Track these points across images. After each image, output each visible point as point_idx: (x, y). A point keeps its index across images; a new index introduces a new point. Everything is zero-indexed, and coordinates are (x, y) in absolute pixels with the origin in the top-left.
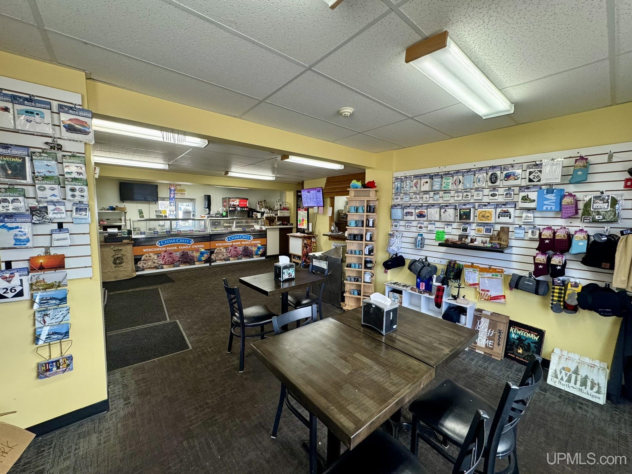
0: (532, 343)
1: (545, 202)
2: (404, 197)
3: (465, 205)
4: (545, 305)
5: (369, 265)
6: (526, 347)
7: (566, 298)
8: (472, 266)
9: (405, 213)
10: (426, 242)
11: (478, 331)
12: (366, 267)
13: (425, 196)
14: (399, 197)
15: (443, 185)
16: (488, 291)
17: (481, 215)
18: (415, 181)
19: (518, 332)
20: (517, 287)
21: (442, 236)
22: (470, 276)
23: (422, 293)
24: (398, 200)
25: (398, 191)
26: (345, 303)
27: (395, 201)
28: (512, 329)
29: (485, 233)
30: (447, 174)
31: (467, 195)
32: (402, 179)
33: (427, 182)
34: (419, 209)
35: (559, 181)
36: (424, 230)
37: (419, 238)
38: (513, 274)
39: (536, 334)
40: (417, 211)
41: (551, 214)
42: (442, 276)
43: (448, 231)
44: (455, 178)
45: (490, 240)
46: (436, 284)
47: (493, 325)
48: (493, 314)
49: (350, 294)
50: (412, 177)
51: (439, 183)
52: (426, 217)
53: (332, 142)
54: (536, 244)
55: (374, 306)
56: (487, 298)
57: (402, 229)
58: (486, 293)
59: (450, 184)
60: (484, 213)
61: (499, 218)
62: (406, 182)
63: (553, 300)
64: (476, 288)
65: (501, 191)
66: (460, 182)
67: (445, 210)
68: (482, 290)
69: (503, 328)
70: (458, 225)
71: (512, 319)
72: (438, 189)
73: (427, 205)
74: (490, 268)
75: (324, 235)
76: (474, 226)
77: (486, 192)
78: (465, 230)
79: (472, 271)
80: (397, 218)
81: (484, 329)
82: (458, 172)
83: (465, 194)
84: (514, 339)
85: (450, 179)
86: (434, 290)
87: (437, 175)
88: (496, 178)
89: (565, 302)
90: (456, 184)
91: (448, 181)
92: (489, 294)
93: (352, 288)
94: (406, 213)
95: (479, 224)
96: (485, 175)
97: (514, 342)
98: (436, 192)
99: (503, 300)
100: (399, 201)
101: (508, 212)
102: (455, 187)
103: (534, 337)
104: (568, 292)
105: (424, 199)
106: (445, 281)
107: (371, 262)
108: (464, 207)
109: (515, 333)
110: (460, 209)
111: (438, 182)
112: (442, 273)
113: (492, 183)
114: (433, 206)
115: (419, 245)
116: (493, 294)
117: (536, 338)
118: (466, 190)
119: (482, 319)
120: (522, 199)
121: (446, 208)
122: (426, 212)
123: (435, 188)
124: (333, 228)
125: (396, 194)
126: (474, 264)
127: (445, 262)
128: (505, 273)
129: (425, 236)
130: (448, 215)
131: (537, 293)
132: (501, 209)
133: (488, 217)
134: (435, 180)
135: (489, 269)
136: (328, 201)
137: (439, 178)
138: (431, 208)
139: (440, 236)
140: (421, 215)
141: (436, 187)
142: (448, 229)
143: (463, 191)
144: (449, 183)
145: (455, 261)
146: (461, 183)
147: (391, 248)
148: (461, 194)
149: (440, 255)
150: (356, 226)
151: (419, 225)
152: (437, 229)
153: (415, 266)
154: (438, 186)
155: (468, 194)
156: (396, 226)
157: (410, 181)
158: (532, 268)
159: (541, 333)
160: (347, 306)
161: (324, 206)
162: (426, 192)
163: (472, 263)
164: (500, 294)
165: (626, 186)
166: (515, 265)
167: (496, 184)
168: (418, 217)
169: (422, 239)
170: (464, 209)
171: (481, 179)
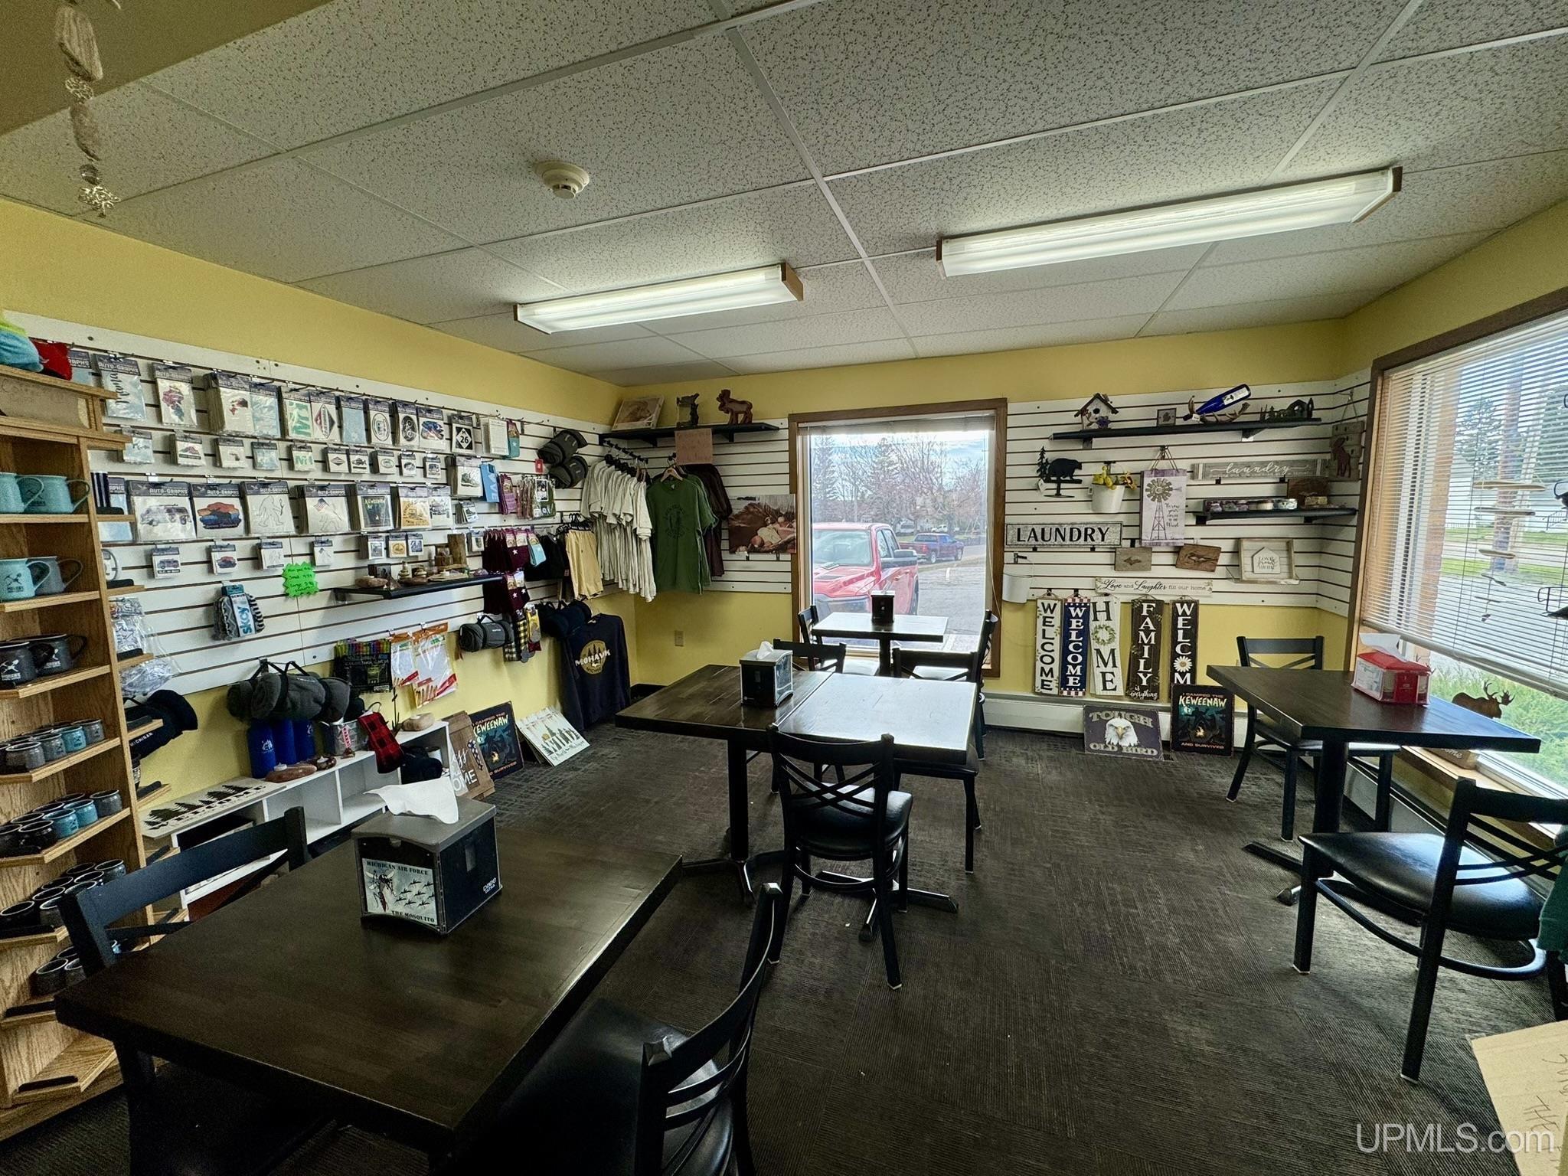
0: (506, 729)
6: (499, 744)
7: (530, 634)
8: (400, 636)
9: (142, 513)
10: (264, 608)
13: (227, 451)
16: (429, 680)
18: (164, 385)
20: (468, 649)
21: (308, 579)
28: (475, 730)
29: (411, 554)
31: (360, 462)
33: (244, 404)
34: (203, 495)
37: (240, 601)
38: (460, 628)
39: (504, 713)
40: (203, 503)
43: (325, 563)
44: (317, 406)
52: (242, 525)
56: (433, 696)
58: (431, 684)
61: (431, 517)
62: (115, 380)
64: (411, 686)
66: (332, 422)
67: (320, 502)
68: (421, 683)
69: (470, 735)
70: (345, 541)
71: (473, 710)
73: (239, 481)
74: (426, 629)
82: (321, 392)
83: (354, 458)
88: (413, 428)
89: (529, 642)
92: (433, 684)
94: (149, 511)
99: (454, 688)
103: (502, 721)
104: (530, 625)
108: (371, 492)
110: (364, 499)
113: (406, 438)
114: (265, 485)
115: (247, 625)
116: (438, 682)
117: (506, 721)
120: (463, 480)
121: (321, 493)
122: (239, 507)
126: (400, 631)
127: (327, 654)
128: (448, 630)
129: (251, 589)
130: (331, 515)
131: (507, 641)
133: (421, 515)
135: (425, 633)
138: (258, 493)
139: (300, 581)
140: (219, 519)
141: (267, 423)
142: (324, 556)
145: (354, 640)
146: (335, 426)
148: (344, 458)
149: (309, 638)
151: (219, 556)
152: (287, 562)
158: (481, 604)
159: (506, 709)
164: (448, 673)
165: (537, 470)
166: (459, 609)
167: (412, 443)
168: (209, 524)
169: (249, 601)
170: (372, 498)
171: (381, 425)
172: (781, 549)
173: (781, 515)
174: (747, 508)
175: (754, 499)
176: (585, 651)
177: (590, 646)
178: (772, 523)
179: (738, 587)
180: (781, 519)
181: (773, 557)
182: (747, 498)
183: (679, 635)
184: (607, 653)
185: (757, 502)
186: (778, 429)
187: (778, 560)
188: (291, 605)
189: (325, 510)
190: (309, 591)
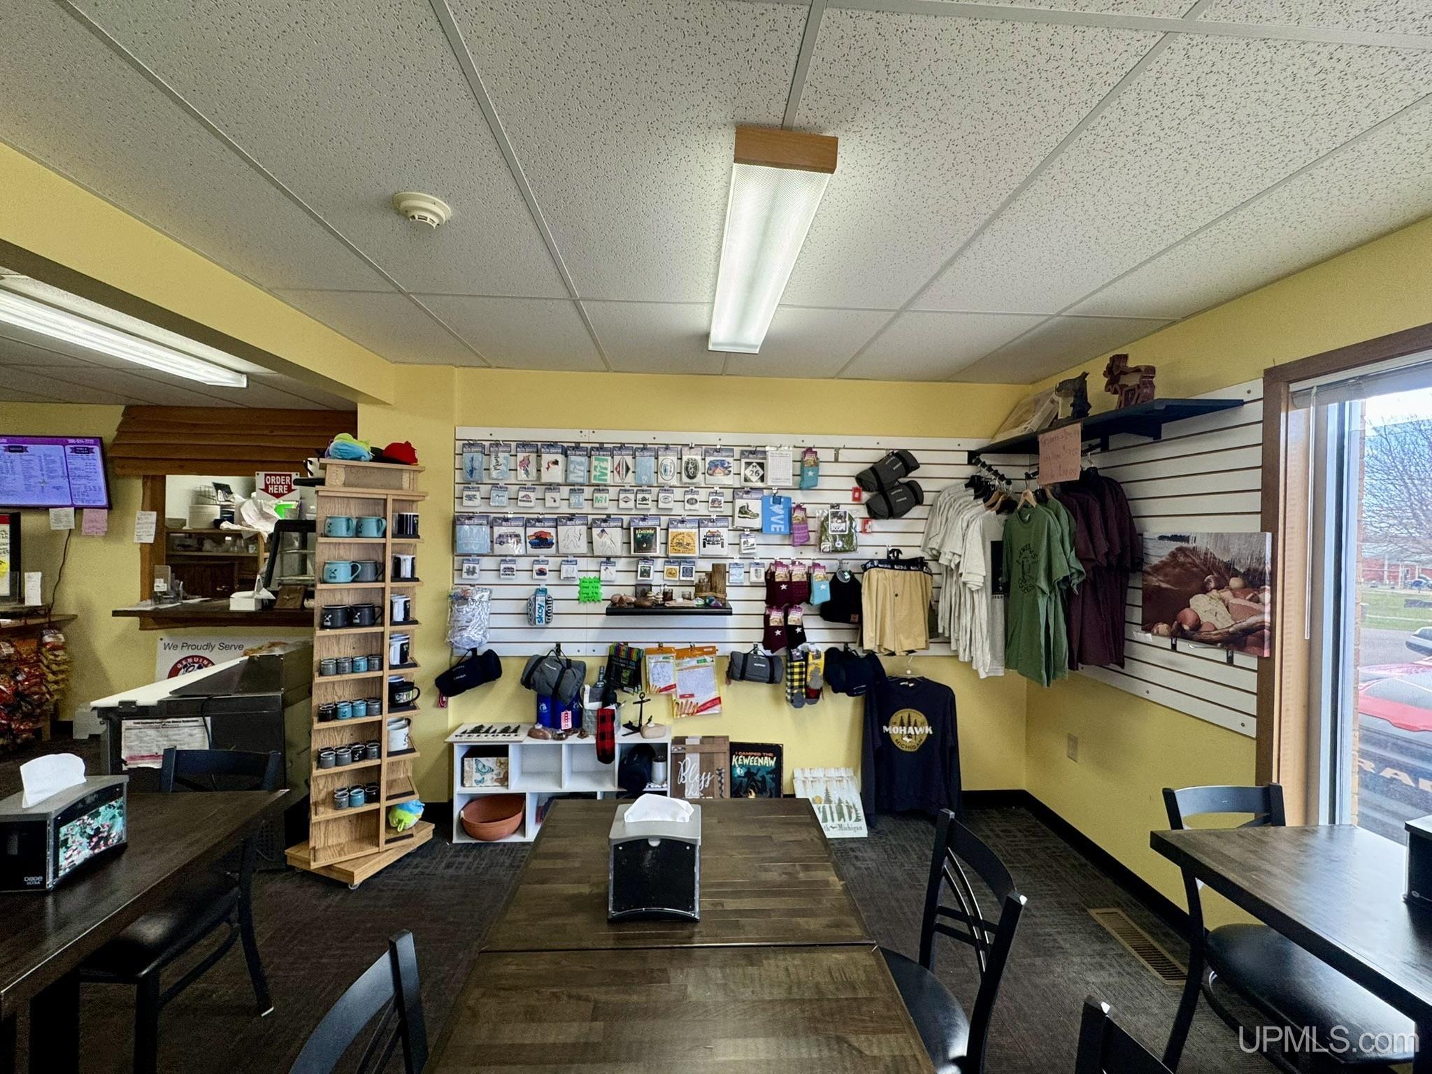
0: (768, 773)
1: (773, 519)
2: (494, 494)
3: (644, 520)
4: (777, 699)
5: (404, 698)
6: (759, 784)
7: (809, 679)
8: (661, 649)
9: (496, 536)
10: (556, 607)
11: (683, 785)
12: (395, 706)
13: (549, 495)
14: (477, 493)
15: (593, 473)
16: (692, 695)
17: (675, 541)
18: (521, 456)
19: (746, 761)
20: (743, 677)
21: (595, 590)
22: (658, 671)
23: (562, 739)
24: (477, 502)
25: (471, 477)
26: (312, 844)
27: (466, 502)
28: (734, 760)
29: (682, 578)
30: (601, 447)
31: (644, 499)
32: (483, 447)
33: (556, 463)
34: (534, 526)
35: (790, 484)
36: (550, 578)
37: (541, 599)
38: (733, 654)
39: (771, 754)
40: (531, 531)
41: (776, 539)
42: (601, 684)
43: (608, 579)
44: (617, 458)
45: (696, 591)
46: (590, 705)
47: (707, 764)
48: (705, 739)
49: (337, 806)
50: (513, 444)
51: (582, 468)
52: (554, 546)
53: (269, 291)
54: (762, 593)
55: (654, 844)
56: (691, 711)
57: (490, 578)
58: (690, 700)
59: (608, 472)
60: (680, 537)
61: (704, 546)
62: (496, 458)
63: (792, 687)
64: (670, 695)
65: (703, 495)
66: (628, 469)
67: (603, 531)
68: (682, 696)
69: (722, 762)
70: (629, 563)
71: (735, 739)
72: (580, 480)
73: (555, 516)
74: (692, 648)
75: (116, 613)
76: (659, 564)
77: (678, 493)
78: (646, 573)
79: (661, 659)
80: (475, 549)
81: (693, 778)
82: (622, 447)
83: (640, 496)
84: (739, 777)
85: (607, 460)
86: (590, 723)
87: (577, 447)
88: (696, 468)
89: (806, 687)
90: (619, 473)
91: (603, 465)
92: (694, 700)
93: (338, 786)
94: (500, 536)
95: (669, 560)
96: (675, 459)
97: (741, 783)
98: (576, 489)
99: (716, 710)
100: (477, 505)
101: (718, 536)
102: (618, 480)
103: (768, 762)
104: (810, 669)
105: (549, 503)
106: (607, 696)
107: (409, 686)
108: (642, 524)
109: (742, 764)
110: (635, 529)
111: (581, 464)
112: (601, 677)
113: (689, 477)
114: (571, 519)
115: (540, 617)
116: (701, 699)
117: (772, 763)
118: (640, 488)
119: (688, 758)
120: (740, 512)
121: (603, 524)
122: (553, 534)
123: (572, 478)
124: (161, 585)
125: (467, 484)
126: (665, 645)
127: (603, 650)
128: (718, 653)
129: (553, 592)
130: (609, 542)
131: (772, 680)
132: (707, 529)
133: (688, 544)
134: (572, 458)
135: (691, 651)
136: (137, 488)
137: (583, 455)
138: (566, 525)
139: (590, 591)
140: (541, 541)
141: (578, 476)
142: (609, 573)
143: (635, 489)
144: (606, 469)
145: (626, 643)
146: (630, 472)
147: (465, 634)
148: (632, 496)
149: (591, 635)
150: (353, 581)
151: (537, 567)
152: (582, 575)
153: (542, 672)
154: (582, 474)
155: (647, 496)
156: (471, 572)
157: (507, 455)
158: (759, 636)
159: (775, 751)
160: (320, 855)
161: (110, 507)
162: (551, 487)
163: (660, 644)
164: (713, 696)
165: (854, 499)
166: (732, 635)
167: (694, 481)
168: (534, 545)
169: (547, 600)
170: (642, 529)
171: (668, 468)
172: (1236, 641)
173: (1236, 574)
174: (1173, 555)
175: (1184, 539)
176: (896, 717)
177: (904, 714)
178: (1218, 588)
179: (1156, 694)
180: (1235, 582)
181: (1222, 655)
182: (1175, 538)
183: (1073, 741)
184: (928, 730)
185: (1191, 545)
186: (1240, 403)
187: (1230, 662)
188: (583, 608)
189: (605, 538)
190: (593, 599)
